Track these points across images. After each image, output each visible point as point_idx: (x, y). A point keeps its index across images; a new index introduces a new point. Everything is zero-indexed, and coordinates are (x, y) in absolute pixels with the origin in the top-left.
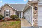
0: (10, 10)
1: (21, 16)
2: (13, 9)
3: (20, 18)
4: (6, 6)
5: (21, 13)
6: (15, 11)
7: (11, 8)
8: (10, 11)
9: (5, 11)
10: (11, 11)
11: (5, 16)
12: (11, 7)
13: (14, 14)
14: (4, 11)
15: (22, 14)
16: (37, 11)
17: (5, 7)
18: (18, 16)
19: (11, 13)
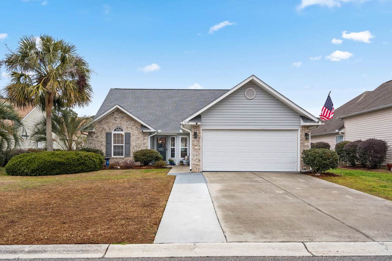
0: (130, 131)
1: (173, 155)
2: (142, 126)
3: (172, 163)
4: (115, 116)
5: (173, 139)
6: (150, 133)
7: (132, 123)
8: (128, 135)
9: (108, 135)
10: (135, 133)
11: (108, 153)
12: (132, 119)
13: (147, 144)
14: (104, 136)
15: (179, 146)
16: (198, 141)
17: (111, 120)
18: (164, 153)
19: (133, 144)
